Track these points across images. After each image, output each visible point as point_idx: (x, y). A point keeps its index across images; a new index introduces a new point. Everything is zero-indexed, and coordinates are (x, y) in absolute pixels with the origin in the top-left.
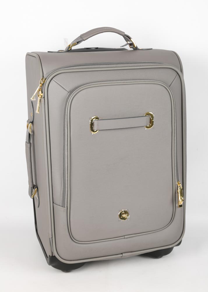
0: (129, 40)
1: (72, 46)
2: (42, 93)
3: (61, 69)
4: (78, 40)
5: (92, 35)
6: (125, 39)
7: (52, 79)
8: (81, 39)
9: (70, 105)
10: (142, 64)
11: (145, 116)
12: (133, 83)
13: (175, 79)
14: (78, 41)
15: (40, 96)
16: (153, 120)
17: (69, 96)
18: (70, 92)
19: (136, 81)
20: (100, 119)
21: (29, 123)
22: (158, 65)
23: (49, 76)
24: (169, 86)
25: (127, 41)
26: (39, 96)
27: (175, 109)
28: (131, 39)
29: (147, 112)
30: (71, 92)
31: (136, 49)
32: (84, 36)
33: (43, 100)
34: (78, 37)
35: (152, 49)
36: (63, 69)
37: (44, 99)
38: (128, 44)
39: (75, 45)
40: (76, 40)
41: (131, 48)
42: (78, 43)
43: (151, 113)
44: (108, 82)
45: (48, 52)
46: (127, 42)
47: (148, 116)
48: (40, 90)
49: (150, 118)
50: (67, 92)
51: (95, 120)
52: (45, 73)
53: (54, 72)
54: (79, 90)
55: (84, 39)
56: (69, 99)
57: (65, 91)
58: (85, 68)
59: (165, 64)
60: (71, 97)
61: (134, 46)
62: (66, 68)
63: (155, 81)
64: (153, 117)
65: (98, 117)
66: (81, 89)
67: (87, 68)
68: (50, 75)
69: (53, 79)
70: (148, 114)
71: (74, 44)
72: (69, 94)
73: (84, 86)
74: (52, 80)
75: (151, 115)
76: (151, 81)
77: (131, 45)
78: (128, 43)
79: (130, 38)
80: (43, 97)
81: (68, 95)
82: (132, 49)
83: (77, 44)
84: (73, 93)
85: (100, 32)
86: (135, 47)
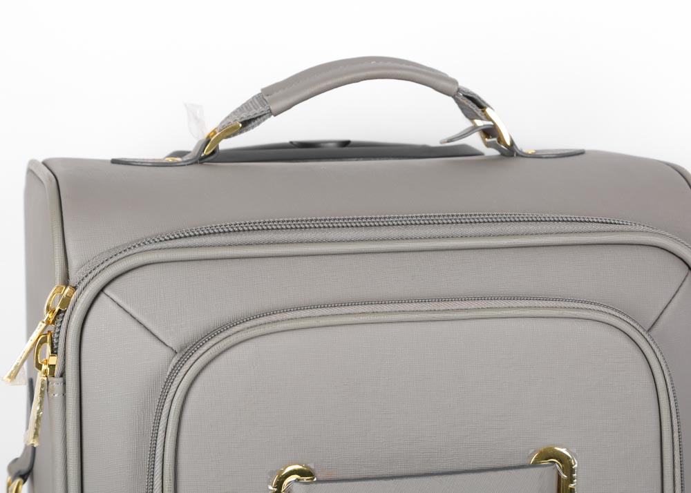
0: (479, 111)
1: (219, 139)
2: (54, 352)
3: (145, 248)
4: (251, 109)
5: (308, 92)
6: (462, 109)
7: (102, 290)
8: (260, 110)
9: (177, 412)
10: (523, 227)
11: (535, 465)
12: (474, 314)
13: (678, 295)
14: (245, 116)
15: (44, 367)
16: (571, 486)
17: (176, 369)
18: (181, 350)
19: (493, 304)
20: (320, 475)
21: (13, 480)
22: (599, 232)
23: (90, 276)
24: (647, 329)
25: (470, 116)
26: (39, 366)
27: (676, 435)
28: (488, 110)
29: (542, 445)
30: (185, 352)
31: (510, 152)
32: (276, 94)
33: (56, 383)
34: (251, 101)
35: (581, 153)
36: (154, 246)
37: (61, 379)
38: (474, 129)
39: (234, 135)
40: (240, 109)
41: (488, 145)
42: (247, 124)
43: (564, 451)
44: (361, 309)
45: (114, 161)
46: (471, 119)
47: (546, 462)
48: (43, 341)
49: (559, 477)
50: (165, 353)
51: (298, 480)
52: (74, 263)
53: (115, 259)
54: (222, 345)
55: (273, 108)
56: (176, 383)
57: (158, 346)
58: (258, 244)
59: (633, 228)
60: (181, 375)
61: (501, 140)
62: (170, 244)
63: (580, 305)
64: (570, 470)
65: (312, 466)
66: (233, 339)
67: (269, 243)
68: (94, 273)
69: (107, 291)
70: (548, 455)
71: (230, 131)
72: (174, 361)
73: (248, 324)
74: (102, 296)
75: (562, 459)
76: (563, 304)
77: (490, 132)
78: (475, 124)
79: (481, 105)
80: (57, 371)
81: (171, 366)
82: (493, 152)
83: (241, 131)
84: (193, 359)
85: (346, 78)
86: (506, 145)
